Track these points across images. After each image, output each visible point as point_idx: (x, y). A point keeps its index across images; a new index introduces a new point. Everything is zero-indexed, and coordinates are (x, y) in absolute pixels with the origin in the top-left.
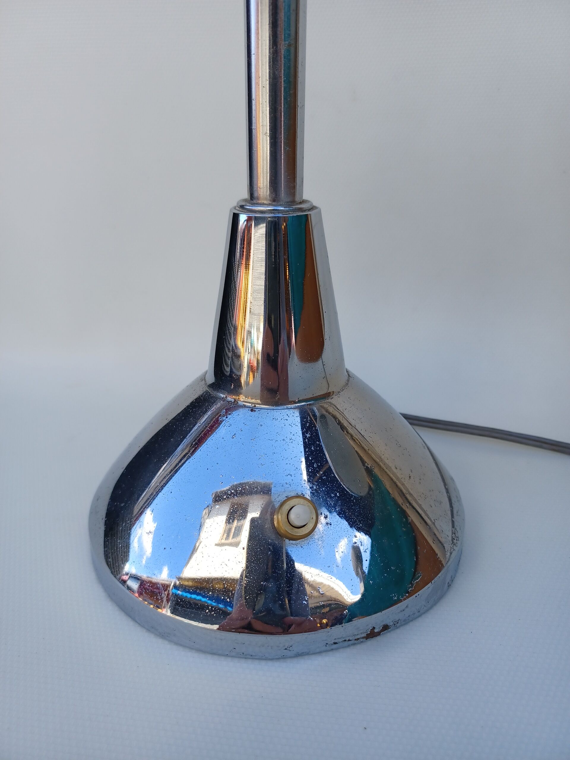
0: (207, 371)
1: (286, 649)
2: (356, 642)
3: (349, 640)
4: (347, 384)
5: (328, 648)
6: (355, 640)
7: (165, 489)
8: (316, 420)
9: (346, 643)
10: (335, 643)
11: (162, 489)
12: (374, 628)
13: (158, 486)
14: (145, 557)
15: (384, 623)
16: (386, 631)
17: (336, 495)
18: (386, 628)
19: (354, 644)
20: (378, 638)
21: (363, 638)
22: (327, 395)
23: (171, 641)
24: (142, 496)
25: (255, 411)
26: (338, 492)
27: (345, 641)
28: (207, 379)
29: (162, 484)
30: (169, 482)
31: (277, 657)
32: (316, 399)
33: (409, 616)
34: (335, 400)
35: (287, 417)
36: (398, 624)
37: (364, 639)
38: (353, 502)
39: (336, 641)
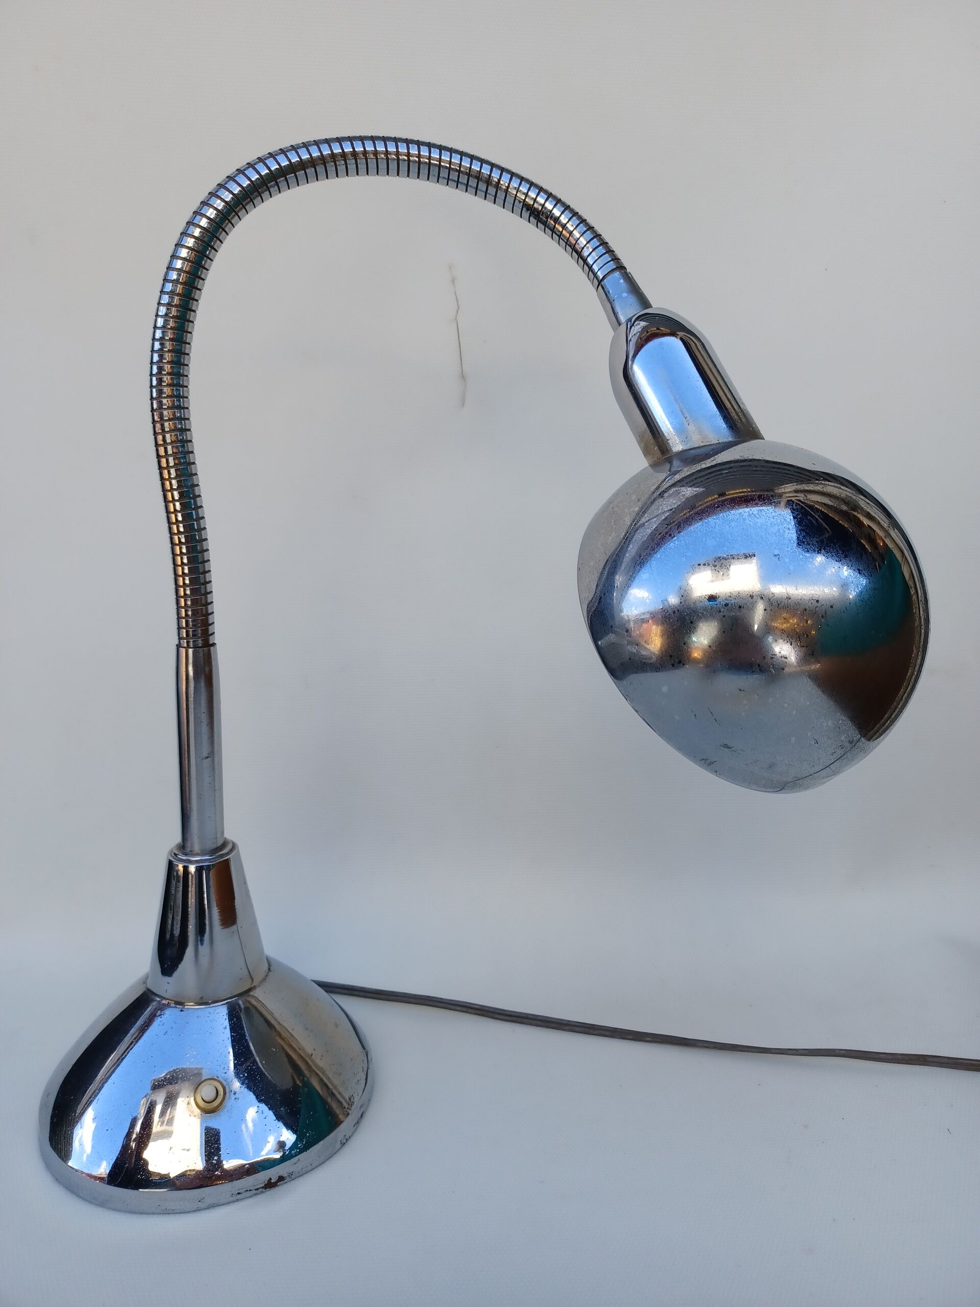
0: (147, 978)
1: (199, 1201)
2: (256, 1192)
3: (250, 1190)
4: (265, 979)
5: (234, 1198)
6: (255, 1190)
7: (110, 1081)
8: (241, 1011)
9: (249, 1194)
10: (239, 1193)
11: (107, 1081)
12: (271, 1179)
13: (103, 1078)
14: (85, 1156)
15: (279, 1175)
16: (282, 1182)
17: (244, 1075)
18: (281, 1179)
19: (256, 1194)
20: (276, 1189)
21: (262, 1188)
22: (250, 990)
23: (109, 1208)
24: (88, 1092)
25: (184, 1011)
26: (246, 1073)
27: (247, 1191)
28: (148, 983)
29: (107, 1077)
30: (113, 1075)
31: (193, 1209)
32: (240, 995)
33: (302, 1169)
34: (257, 993)
35: (209, 1015)
36: (292, 1177)
37: (264, 1190)
38: (258, 1080)
39: (240, 1191)
